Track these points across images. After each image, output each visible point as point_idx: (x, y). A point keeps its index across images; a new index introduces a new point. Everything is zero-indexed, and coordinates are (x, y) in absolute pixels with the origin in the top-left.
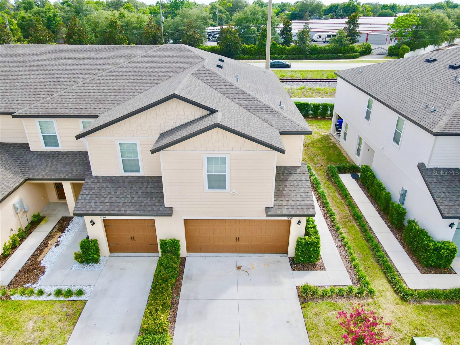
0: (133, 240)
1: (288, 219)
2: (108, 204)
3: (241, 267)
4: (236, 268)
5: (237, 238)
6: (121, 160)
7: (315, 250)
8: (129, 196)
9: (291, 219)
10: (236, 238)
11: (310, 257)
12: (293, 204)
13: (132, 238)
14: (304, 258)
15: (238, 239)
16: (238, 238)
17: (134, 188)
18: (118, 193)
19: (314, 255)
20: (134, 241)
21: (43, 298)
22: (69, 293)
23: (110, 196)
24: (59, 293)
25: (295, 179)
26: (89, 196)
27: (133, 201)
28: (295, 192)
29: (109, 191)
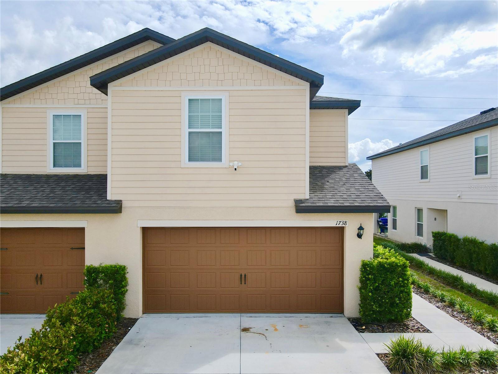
0: (39, 282)
1: (337, 226)
3: (251, 328)
4: (239, 331)
5: (243, 276)
6: (53, 144)
7: (401, 286)
9: (344, 226)
10: (241, 275)
11: (393, 304)
12: (345, 197)
13: (37, 276)
14: (380, 306)
15: (245, 277)
16: (245, 275)
19: (400, 299)
20: (41, 284)
25: (342, 176)
28: (345, 186)
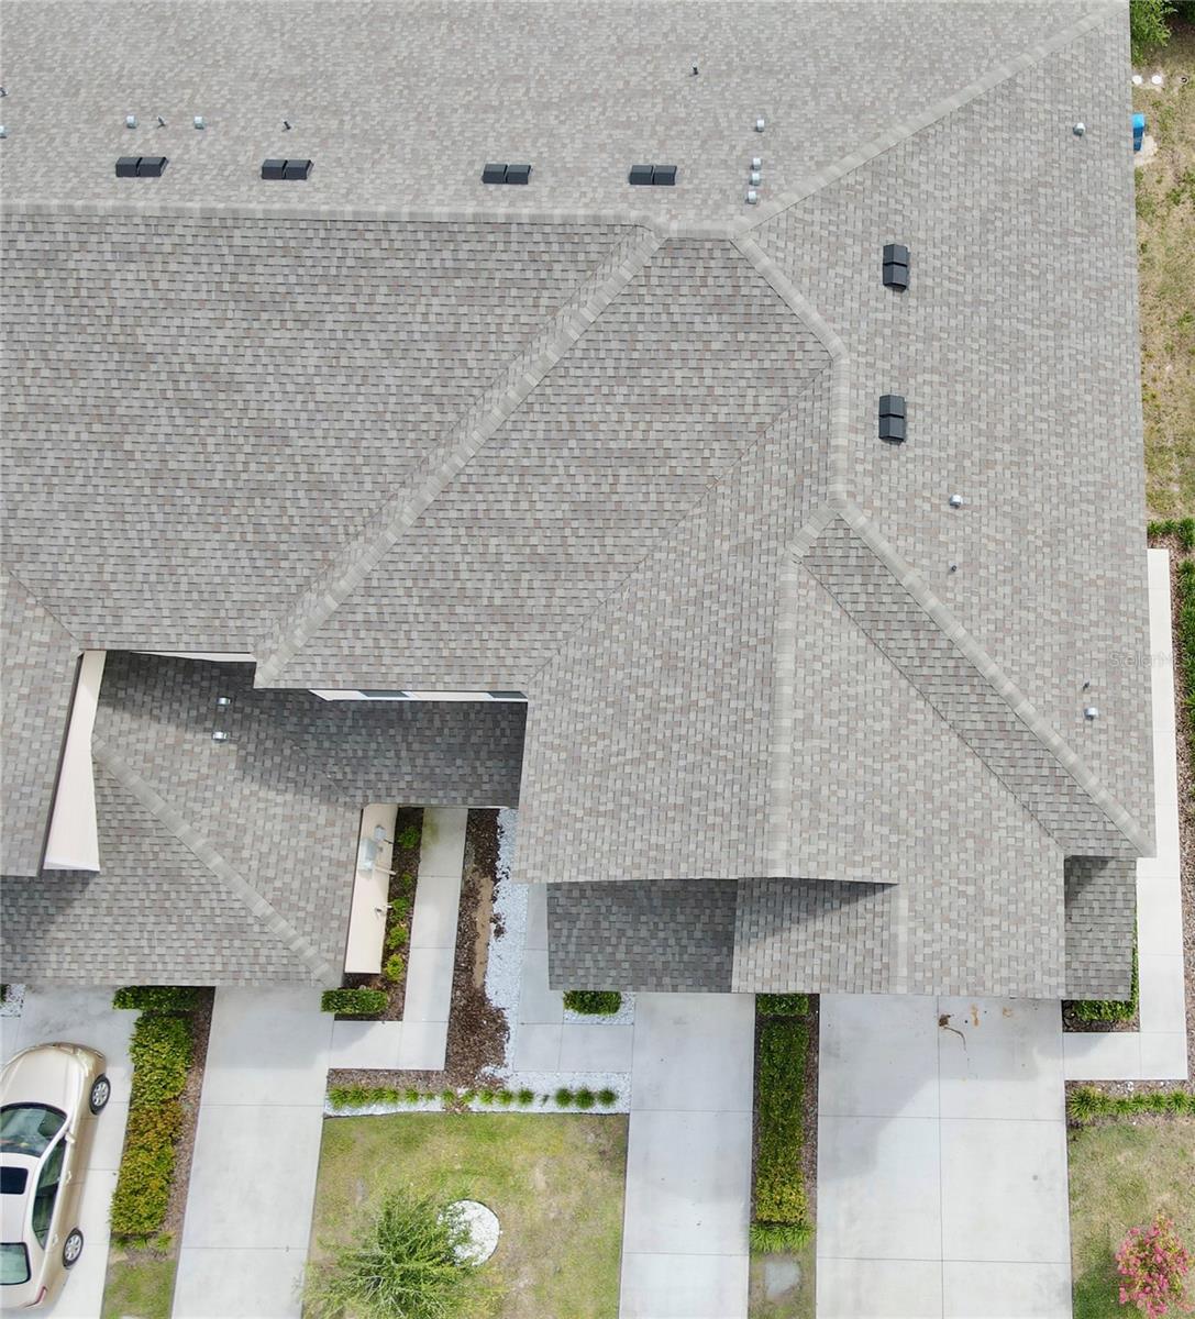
2: (626, 965)
4: (937, 1022)
8: (672, 942)
12: (1080, 973)
17: (681, 918)
18: (644, 933)
21: (535, 1107)
22: (586, 1097)
23: (624, 940)
24: (564, 1097)
25: (1097, 896)
26: (574, 940)
27: (686, 957)
28: (1090, 935)
29: (618, 925)
